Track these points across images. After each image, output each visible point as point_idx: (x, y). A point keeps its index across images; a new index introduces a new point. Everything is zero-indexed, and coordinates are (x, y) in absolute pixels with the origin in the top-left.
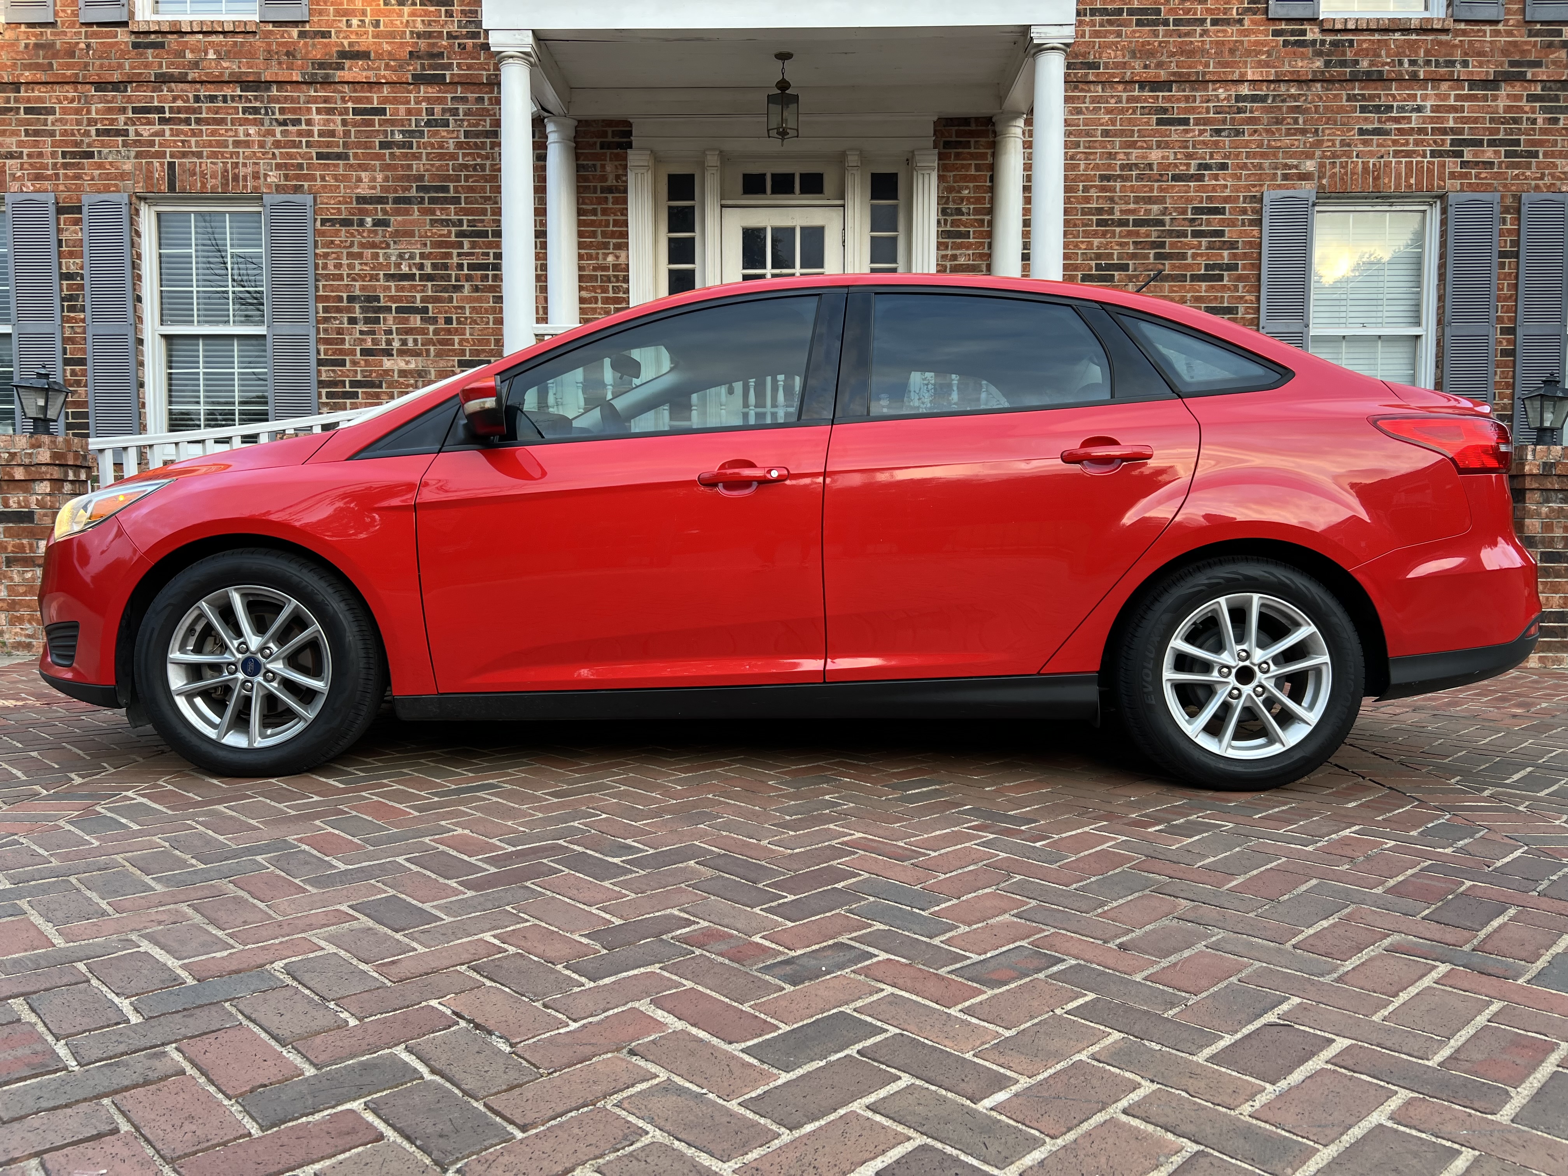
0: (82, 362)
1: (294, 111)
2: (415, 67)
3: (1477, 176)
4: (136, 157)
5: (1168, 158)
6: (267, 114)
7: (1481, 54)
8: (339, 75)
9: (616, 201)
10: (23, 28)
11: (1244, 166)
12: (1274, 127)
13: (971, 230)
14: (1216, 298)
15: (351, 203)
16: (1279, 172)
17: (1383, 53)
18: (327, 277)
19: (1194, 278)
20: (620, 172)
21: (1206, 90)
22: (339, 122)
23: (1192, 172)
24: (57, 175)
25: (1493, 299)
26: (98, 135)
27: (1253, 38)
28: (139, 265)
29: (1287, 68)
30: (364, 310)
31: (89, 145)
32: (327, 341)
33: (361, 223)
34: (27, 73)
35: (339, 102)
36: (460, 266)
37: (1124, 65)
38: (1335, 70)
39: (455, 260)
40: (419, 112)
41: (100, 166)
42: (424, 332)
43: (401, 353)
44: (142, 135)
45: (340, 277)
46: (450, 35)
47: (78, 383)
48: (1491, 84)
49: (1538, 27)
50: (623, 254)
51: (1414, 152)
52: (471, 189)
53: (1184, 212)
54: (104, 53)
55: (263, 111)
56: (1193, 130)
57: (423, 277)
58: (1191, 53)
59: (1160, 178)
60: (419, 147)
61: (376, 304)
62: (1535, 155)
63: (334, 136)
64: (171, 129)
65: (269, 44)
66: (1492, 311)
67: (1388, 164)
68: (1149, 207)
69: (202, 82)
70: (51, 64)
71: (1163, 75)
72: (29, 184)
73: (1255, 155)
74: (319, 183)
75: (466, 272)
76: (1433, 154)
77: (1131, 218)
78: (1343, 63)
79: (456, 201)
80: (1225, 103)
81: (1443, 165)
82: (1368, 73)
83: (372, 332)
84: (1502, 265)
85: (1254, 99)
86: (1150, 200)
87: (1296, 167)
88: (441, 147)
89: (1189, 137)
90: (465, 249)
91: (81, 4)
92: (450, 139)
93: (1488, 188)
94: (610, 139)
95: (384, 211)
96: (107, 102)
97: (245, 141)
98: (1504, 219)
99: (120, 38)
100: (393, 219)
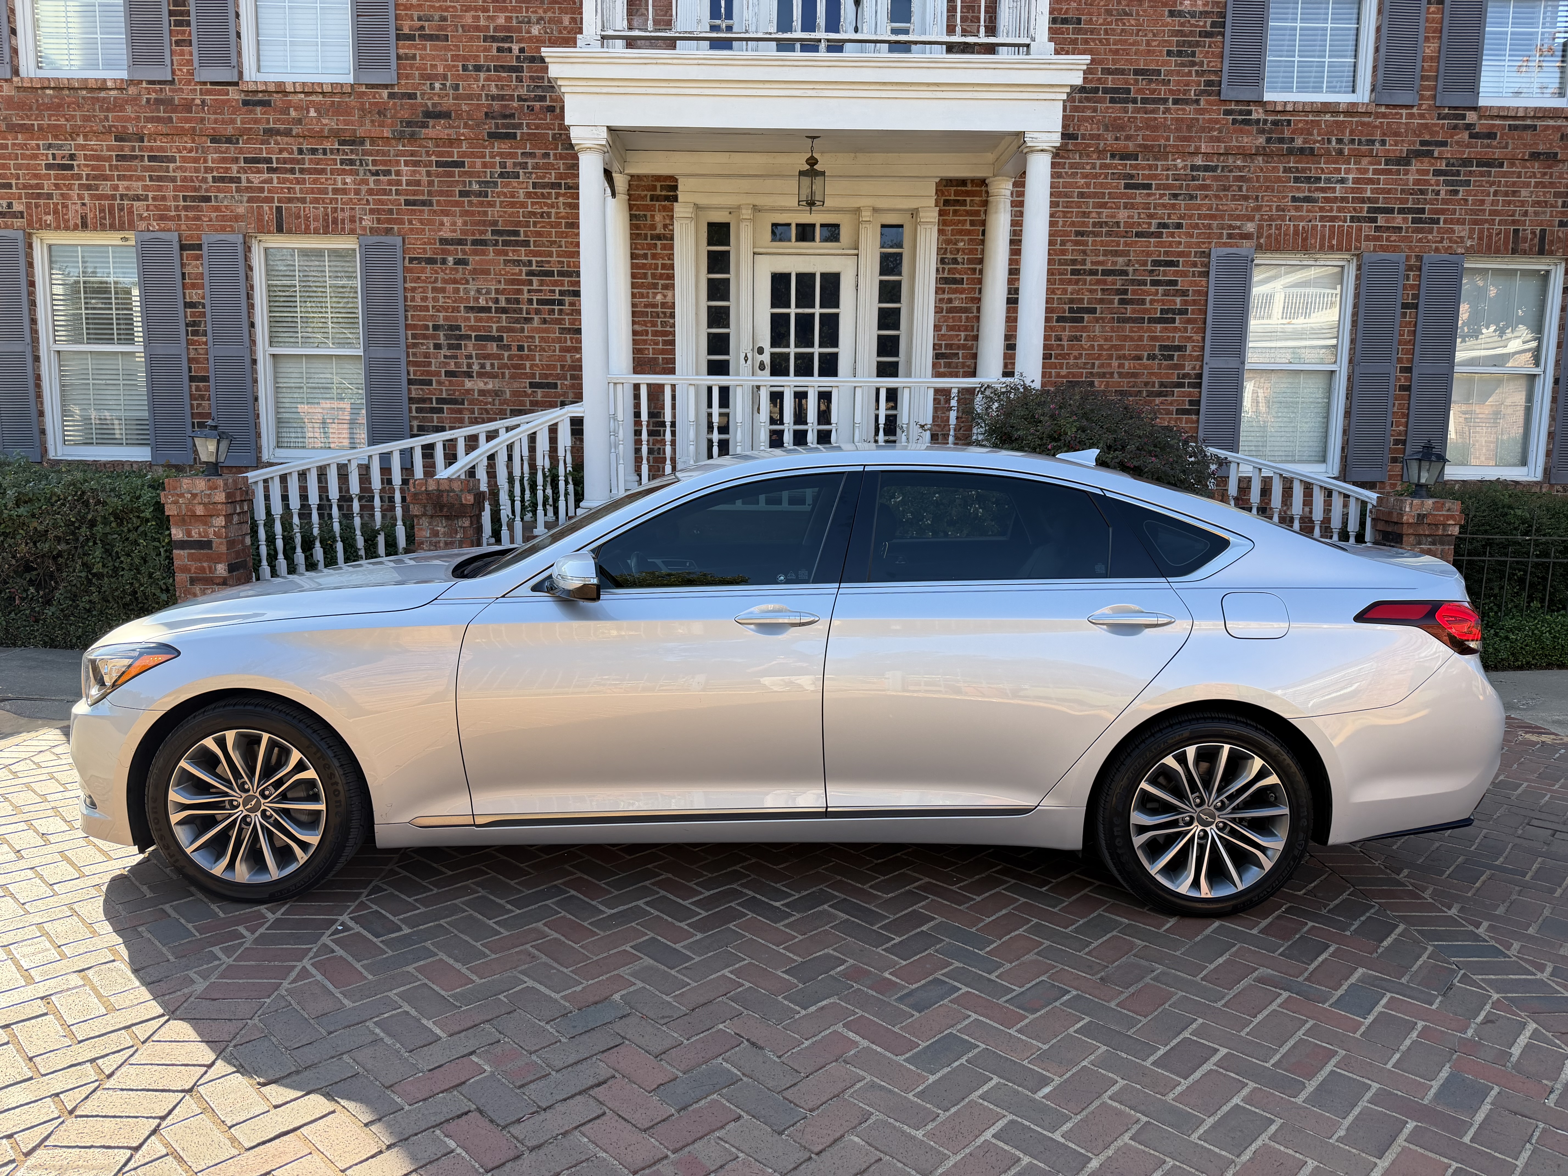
0: (205, 379)
1: (384, 163)
2: (490, 126)
3: (1387, 239)
4: (248, 202)
5: (1133, 217)
6: (361, 165)
7: (1397, 134)
8: (424, 132)
9: (664, 247)
10: (144, 85)
11: (1196, 226)
12: (1222, 194)
13: (965, 277)
14: (1168, 337)
15: (435, 244)
16: (1225, 232)
17: (1315, 132)
18: (415, 308)
19: (1151, 320)
20: (668, 222)
21: (1167, 159)
22: (424, 173)
23: (1152, 230)
24: (179, 216)
25: (1395, 343)
26: (214, 182)
27: (1207, 116)
28: (252, 295)
29: (1234, 143)
30: (447, 337)
31: (207, 190)
32: (416, 364)
33: (444, 261)
34: (150, 126)
35: (424, 155)
36: (530, 301)
37: (1098, 137)
38: (1274, 146)
39: (526, 296)
40: (493, 165)
41: (217, 209)
42: (499, 357)
43: (481, 375)
44: (252, 183)
45: (427, 309)
46: (520, 99)
47: (202, 397)
48: (1404, 161)
49: (1446, 111)
50: (670, 293)
51: (1336, 217)
52: (539, 234)
53: (1145, 264)
54: (217, 109)
55: (358, 163)
56: (1155, 194)
58: (1155, 128)
59: (1126, 234)
60: (493, 196)
61: (458, 332)
62: (1437, 221)
63: (419, 185)
64: (278, 178)
65: (363, 104)
66: (1394, 353)
67: (1315, 228)
68: (1115, 259)
69: (304, 137)
70: (171, 118)
71: (1131, 146)
72: (155, 223)
73: (1206, 217)
74: (407, 226)
75: (535, 306)
76: (1352, 219)
77: (1100, 268)
78: (1281, 140)
79: (526, 243)
80: (1182, 172)
81: (1360, 229)
82: (1302, 149)
83: (456, 357)
84: (1404, 315)
85: (1206, 168)
86: (1116, 253)
87: (1239, 228)
88: (513, 197)
89: (1151, 200)
90: (535, 286)
91: (196, 64)
92: (521, 189)
93: (1395, 249)
94: (658, 192)
95: (464, 252)
96: (222, 152)
97: (343, 189)
98: (1408, 276)
99: (230, 96)
100: (471, 258)
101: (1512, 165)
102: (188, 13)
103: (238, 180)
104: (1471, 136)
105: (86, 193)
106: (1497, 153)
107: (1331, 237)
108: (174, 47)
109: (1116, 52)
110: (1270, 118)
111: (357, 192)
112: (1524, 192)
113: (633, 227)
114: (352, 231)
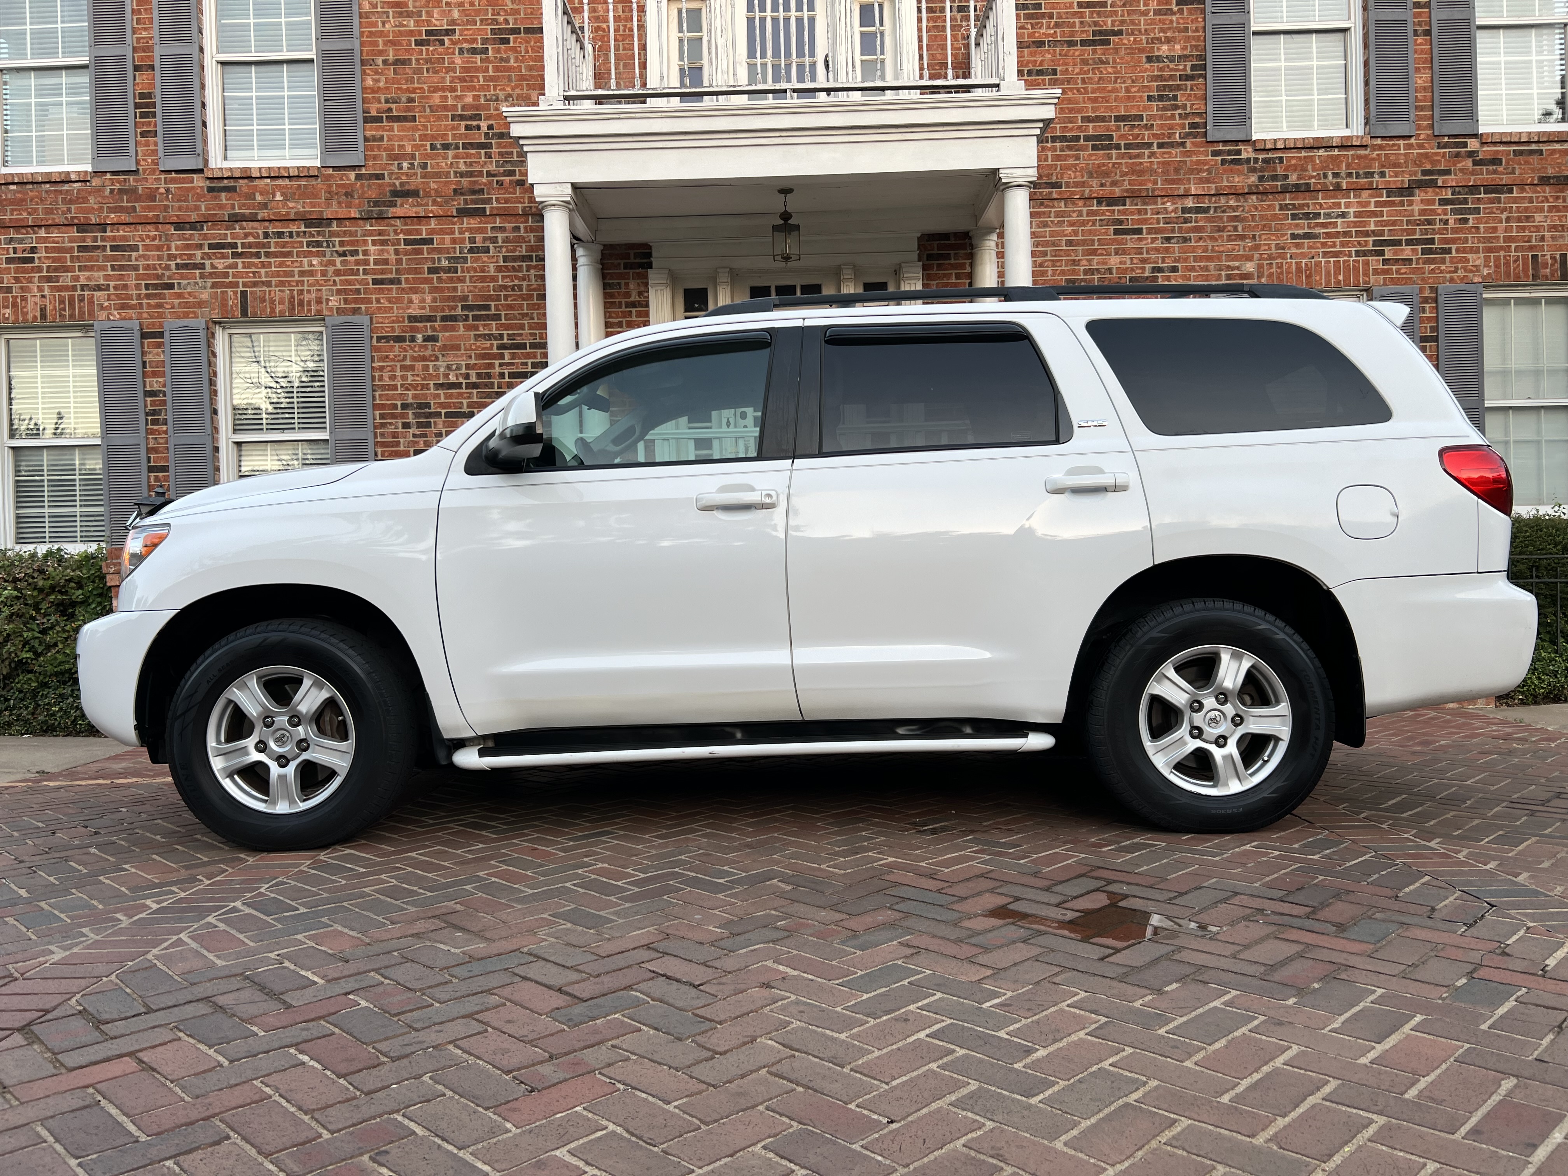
0: (165, 469)
1: (352, 243)
2: (460, 202)
3: (1397, 272)
4: (212, 287)
5: (1125, 263)
6: (328, 246)
7: (1396, 165)
8: (392, 211)
9: (639, 314)
10: (108, 176)
11: (1193, 269)
12: (1216, 235)
15: (403, 322)
16: (1223, 273)
17: (1310, 167)
18: (383, 387)
20: (642, 289)
21: (1156, 203)
22: (392, 252)
23: (1147, 274)
24: (141, 304)
26: (177, 269)
27: (1194, 158)
28: (215, 382)
29: (1225, 183)
30: (416, 415)
31: (169, 278)
32: (384, 445)
33: (413, 339)
34: (113, 216)
35: (392, 234)
36: (502, 375)
37: (1083, 184)
38: (1268, 184)
39: (497, 370)
40: (462, 241)
41: (180, 296)
44: (216, 268)
45: (395, 388)
46: (489, 174)
48: (1407, 191)
49: (1446, 140)
51: (1341, 252)
52: (510, 307)
54: (182, 197)
55: (325, 244)
56: (1146, 239)
58: (1141, 173)
59: (1119, 281)
60: (463, 272)
61: (427, 410)
62: (1449, 251)
63: (387, 264)
64: (243, 262)
65: (330, 186)
67: (1318, 264)
69: (270, 221)
70: (134, 207)
71: (1117, 192)
72: (116, 313)
73: (1201, 259)
74: (374, 305)
75: (507, 380)
76: (1358, 254)
78: (1275, 178)
79: (497, 317)
80: (1173, 215)
81: (1367, 263)
82: (1297, 186)
83: (424, 435)
85: (1198, 210)
87: (1238, 268)
88: (483, 271)
89: (1142, 244)
90: (507, 360)
91: (161, 153)
92: (491, 263)
93: (1408, 281)
94: (632, 260)
95: (433, 329)
96: (186, 240)
97: (309, 271)
98: (1424, 308)
99: (196, 183)
100: (440, 334)
101: (1523, 190)
102: (154, 105)
103: (202, 266)
104: (1475, 163)
105: (46, 285)
106: (1505, 179)
107: (1337, 273)
108: (139, 138)
109: (1095, 100)
110: (1261, 157)
111: (324, 273)
112: (1538, 217)
113: (606, 296)
114: (319, 312)
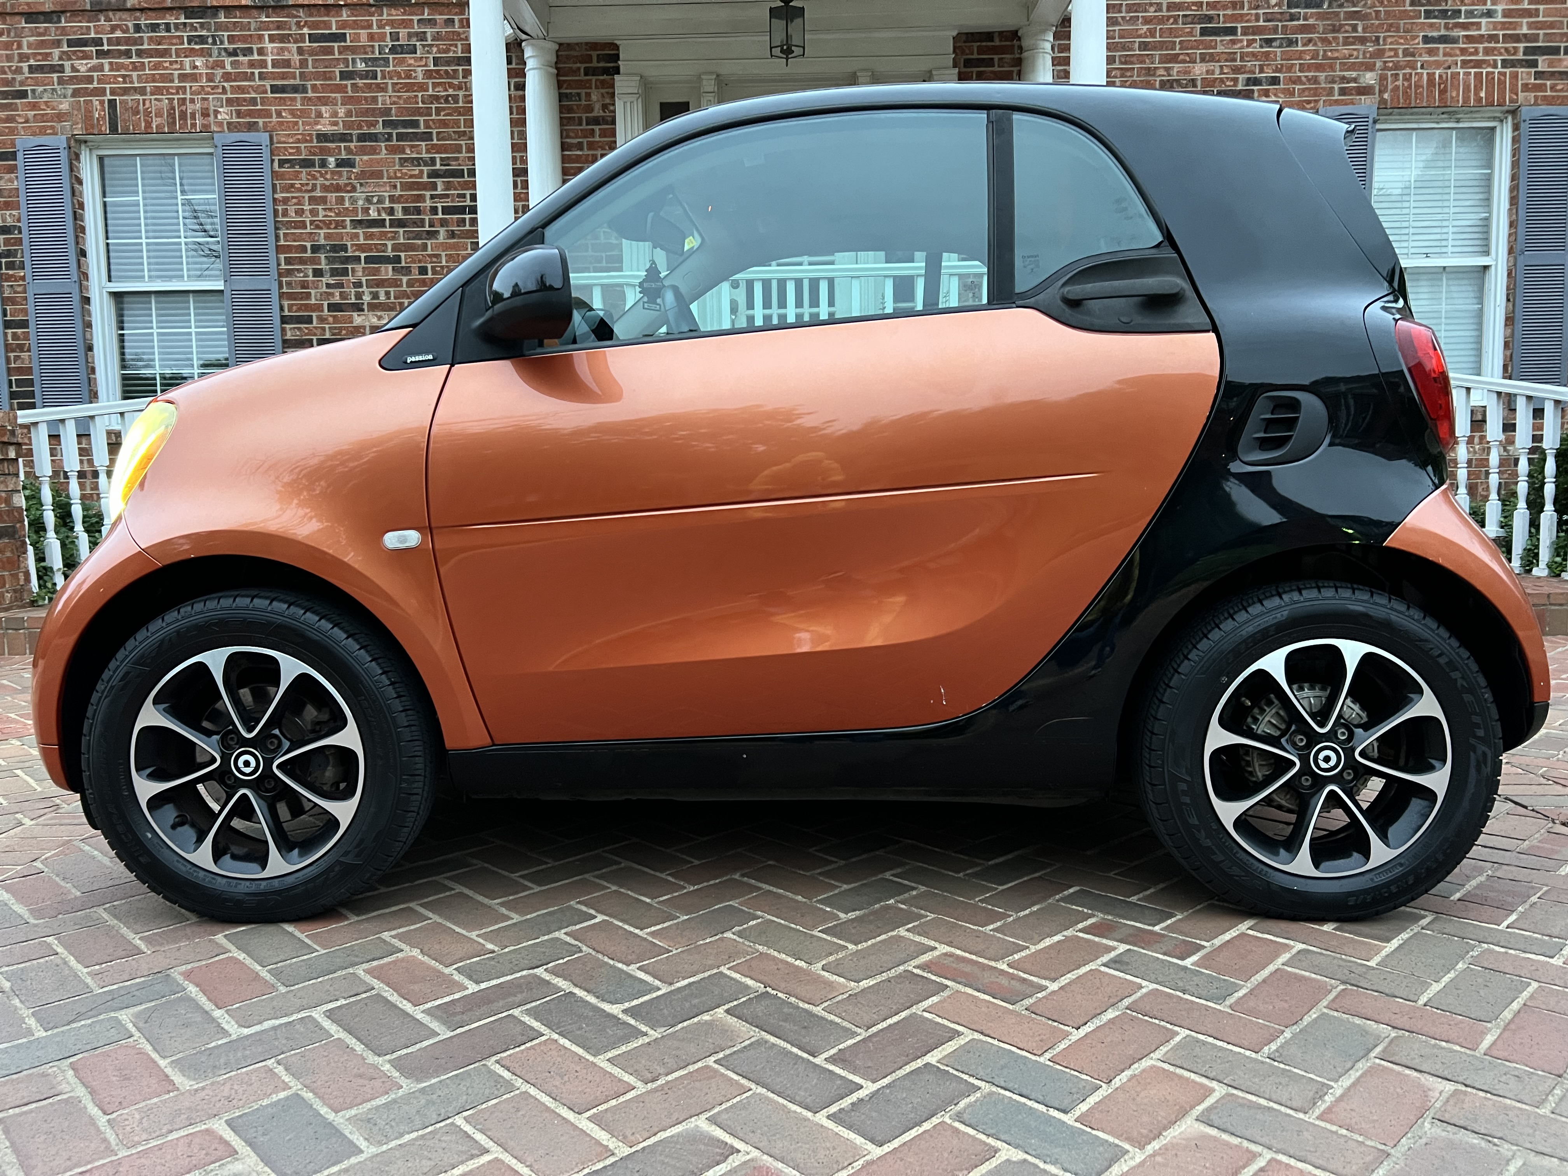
0: (24, 324)
1: (244, 39)
3: (1553, 88)
4: (73, 96)
5: (1213, 73)
6: (214, 43)
9: (603, 134)
11: (1298, 80)
12: (1330, 36)
15: (311, 141)
16: (1336, 86)
18: (289, 225)
20: (608, 101)
22: (295, 50)
23: (1240, 87)
26: (30, 72)
28: (82, 215)
30: (330, 261)
31: (21, 83)
32: (291, 296)
33: (323, 164)
35: (294, 28)
36: (434, 210)
39: (428, 203)
40: (383, 36)
41: (34, 106)
42: (396, 283)
43: (373, 307)
44: (78, 71)
45: (303, 225)
47: (21, 348)
51: (1484, 61)
52: (444, 124)
55: (210, 40)
56: (1241, 41)
57: (393, 223)
60: (384, 77)
61: (343, 254)
63: (289, 67)
64: (111, 63)
67: (1455, 76)
69: (142, 10)
73: (1310, 67)
74: (274, 119)
75: (440, 216)
76: (1505, 64)
79: (427, 136)
80: (1276, 9)
81: (1515, 76)
83: (340, 285)
85: (1308, 4)
87: (1355, 80)
88: (409, 77)
89: (1236, 48)
90: (439, 190)
92: (419, 67)
93: (1564, 101)
94: (595, 64)
95: (348, 150)
96: (40, 35)
97: (192, 75)
100: (358, 158)
107: (1478, 89)
111: (210, 78)
113: (562, 109)
114: (206, 128)
